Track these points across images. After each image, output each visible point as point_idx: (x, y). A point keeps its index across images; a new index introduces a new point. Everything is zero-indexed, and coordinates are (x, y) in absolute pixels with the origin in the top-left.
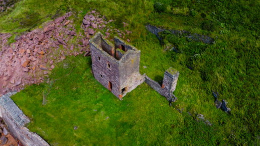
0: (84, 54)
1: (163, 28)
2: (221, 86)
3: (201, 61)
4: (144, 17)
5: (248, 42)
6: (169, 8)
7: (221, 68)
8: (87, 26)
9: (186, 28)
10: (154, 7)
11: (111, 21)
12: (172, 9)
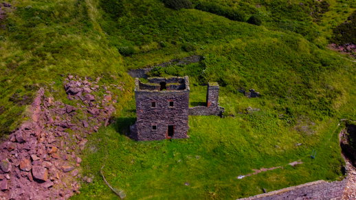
0: (103, 125)
1: (150, 66)
2: (241, 81)
3: (211, 74)
4: (121, 64)
5: (225, 47)
6: (136, 48)
7: (228, 71)
8: (79, 94)
9: (172, 57)
10: (121, 53)
11: (99, 78)
12: (140, 48)
